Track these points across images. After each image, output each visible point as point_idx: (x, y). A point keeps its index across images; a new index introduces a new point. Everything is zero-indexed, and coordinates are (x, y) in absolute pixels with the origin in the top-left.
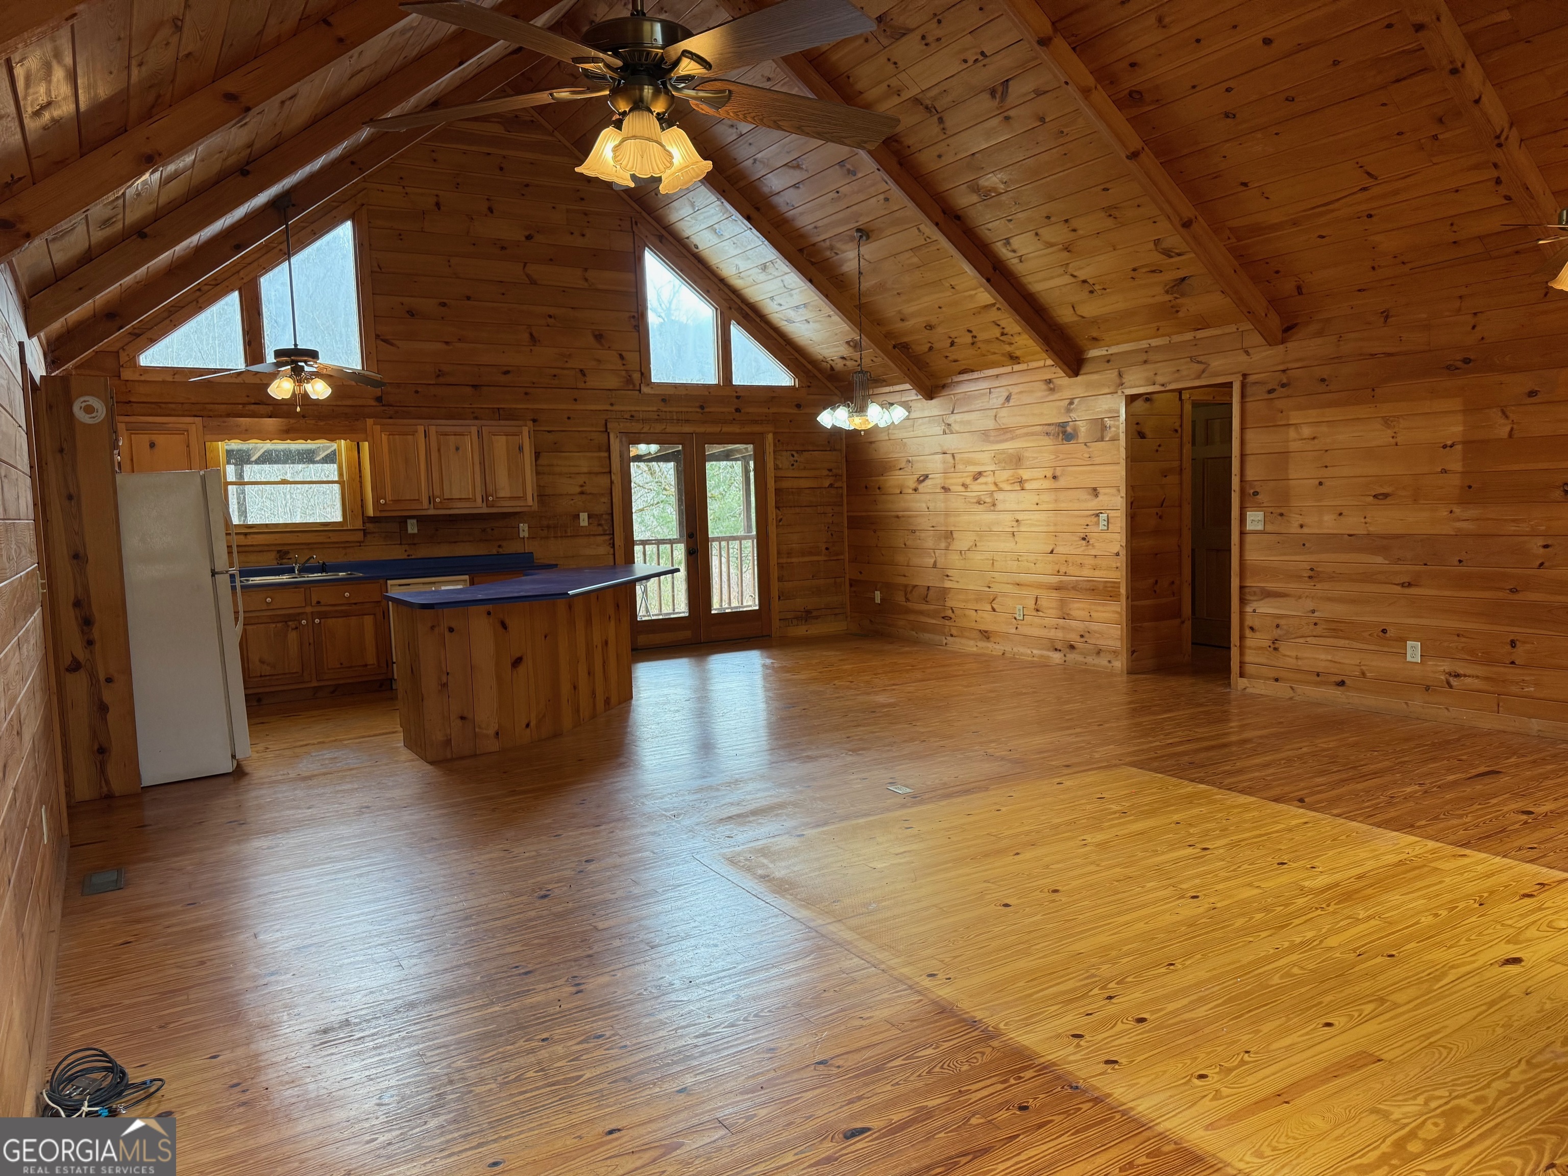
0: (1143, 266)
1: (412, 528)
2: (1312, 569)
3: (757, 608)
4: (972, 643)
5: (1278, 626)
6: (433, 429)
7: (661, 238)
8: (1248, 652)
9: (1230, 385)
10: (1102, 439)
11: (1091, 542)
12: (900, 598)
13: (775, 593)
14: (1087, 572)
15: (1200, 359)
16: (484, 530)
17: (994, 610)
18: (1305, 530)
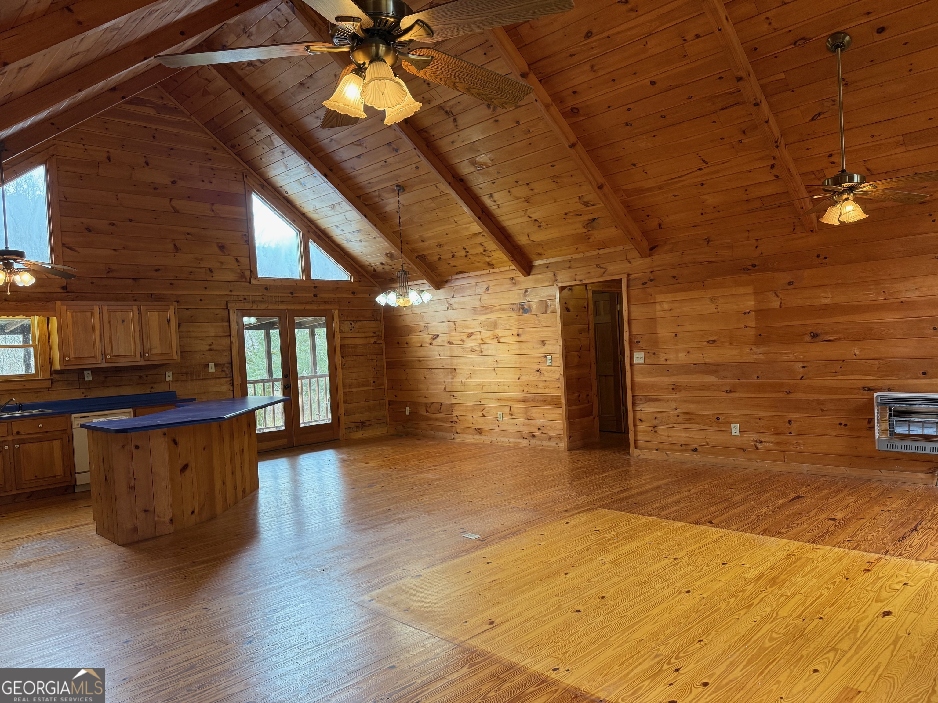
0: (571, 212)
1: (88, 377)
2: (674, 385)
3: (330, 421)
4: (471, 436)
5: (656, 418)
6: (105, 308)
7: (263, 186)
8: (639, 433)
9: (620, 281)
10: (546, 312)
11: (542, 373)
12: (422, 411)
13: (342, 412)
14: (541, 391)
15: (602, 266)
16: (140, 377)
17: (484, 416)
18: (668, 362)
